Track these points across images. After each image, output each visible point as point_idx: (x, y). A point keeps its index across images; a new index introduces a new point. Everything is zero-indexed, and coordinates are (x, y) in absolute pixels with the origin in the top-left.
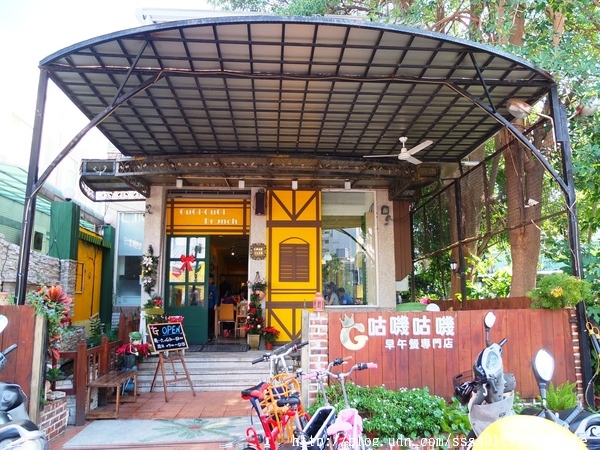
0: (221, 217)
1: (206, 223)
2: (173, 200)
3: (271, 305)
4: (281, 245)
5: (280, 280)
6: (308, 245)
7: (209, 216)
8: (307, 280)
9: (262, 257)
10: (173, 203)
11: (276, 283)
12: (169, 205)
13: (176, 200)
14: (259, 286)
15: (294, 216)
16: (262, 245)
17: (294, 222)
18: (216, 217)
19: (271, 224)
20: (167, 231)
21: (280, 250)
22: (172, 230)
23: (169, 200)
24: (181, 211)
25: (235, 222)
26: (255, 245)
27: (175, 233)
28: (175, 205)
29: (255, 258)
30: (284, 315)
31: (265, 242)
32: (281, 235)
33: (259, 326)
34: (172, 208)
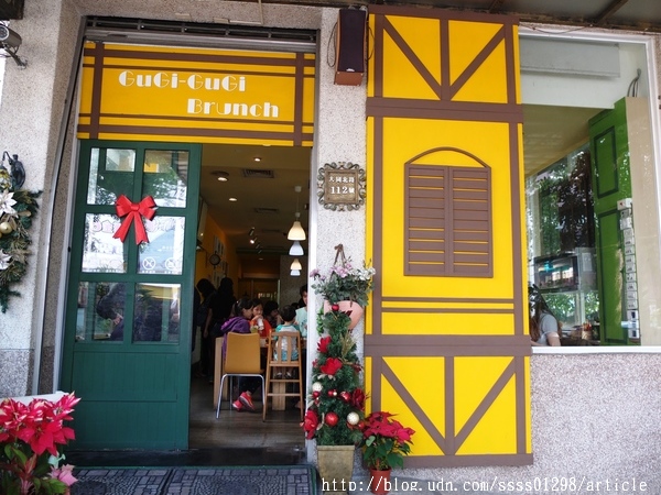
0: (234, 96)
1: (191, 110)
2: (100, 45)
3: (382, 345)
4: (410, 168)
5: (410, 271)
6: (485, 172)
7: (202, 95)
8: (487, 272)
9: (354, 204)
10: (100, 53)
11: (395, 281)
12: (91, 60)
13: (109, 45)
14: (345, 287)
15: (446, 89)
16: (352, 169)
17: (445, 105)
18: (220, 97)
19: (380, 108)
20: (81, 128)
21: (408, 183)
22: (95, 127)
23: (90, 45)
24: (123, 76)
25: (271, 111)
26: (332, 169)
27: (102, 136)
28: (107, 61)
29: (332, 204)
30: (420, 375)
31: (363, 159)
32: (409, 139)
33: (353, 418)
34: (99, 69)
